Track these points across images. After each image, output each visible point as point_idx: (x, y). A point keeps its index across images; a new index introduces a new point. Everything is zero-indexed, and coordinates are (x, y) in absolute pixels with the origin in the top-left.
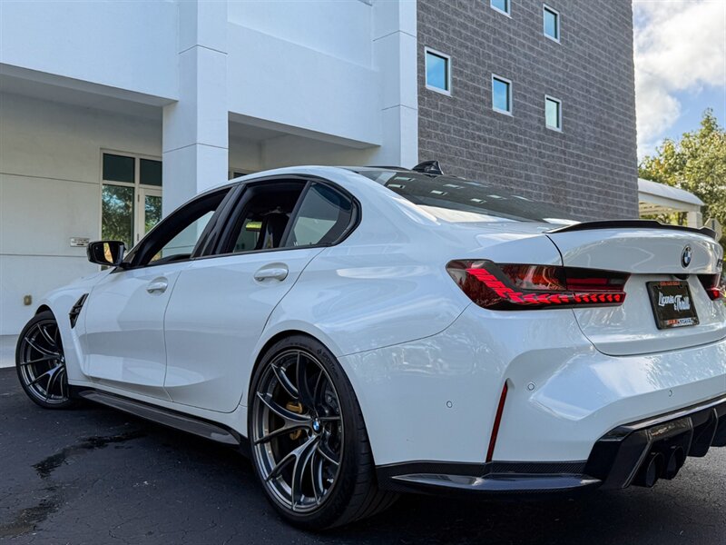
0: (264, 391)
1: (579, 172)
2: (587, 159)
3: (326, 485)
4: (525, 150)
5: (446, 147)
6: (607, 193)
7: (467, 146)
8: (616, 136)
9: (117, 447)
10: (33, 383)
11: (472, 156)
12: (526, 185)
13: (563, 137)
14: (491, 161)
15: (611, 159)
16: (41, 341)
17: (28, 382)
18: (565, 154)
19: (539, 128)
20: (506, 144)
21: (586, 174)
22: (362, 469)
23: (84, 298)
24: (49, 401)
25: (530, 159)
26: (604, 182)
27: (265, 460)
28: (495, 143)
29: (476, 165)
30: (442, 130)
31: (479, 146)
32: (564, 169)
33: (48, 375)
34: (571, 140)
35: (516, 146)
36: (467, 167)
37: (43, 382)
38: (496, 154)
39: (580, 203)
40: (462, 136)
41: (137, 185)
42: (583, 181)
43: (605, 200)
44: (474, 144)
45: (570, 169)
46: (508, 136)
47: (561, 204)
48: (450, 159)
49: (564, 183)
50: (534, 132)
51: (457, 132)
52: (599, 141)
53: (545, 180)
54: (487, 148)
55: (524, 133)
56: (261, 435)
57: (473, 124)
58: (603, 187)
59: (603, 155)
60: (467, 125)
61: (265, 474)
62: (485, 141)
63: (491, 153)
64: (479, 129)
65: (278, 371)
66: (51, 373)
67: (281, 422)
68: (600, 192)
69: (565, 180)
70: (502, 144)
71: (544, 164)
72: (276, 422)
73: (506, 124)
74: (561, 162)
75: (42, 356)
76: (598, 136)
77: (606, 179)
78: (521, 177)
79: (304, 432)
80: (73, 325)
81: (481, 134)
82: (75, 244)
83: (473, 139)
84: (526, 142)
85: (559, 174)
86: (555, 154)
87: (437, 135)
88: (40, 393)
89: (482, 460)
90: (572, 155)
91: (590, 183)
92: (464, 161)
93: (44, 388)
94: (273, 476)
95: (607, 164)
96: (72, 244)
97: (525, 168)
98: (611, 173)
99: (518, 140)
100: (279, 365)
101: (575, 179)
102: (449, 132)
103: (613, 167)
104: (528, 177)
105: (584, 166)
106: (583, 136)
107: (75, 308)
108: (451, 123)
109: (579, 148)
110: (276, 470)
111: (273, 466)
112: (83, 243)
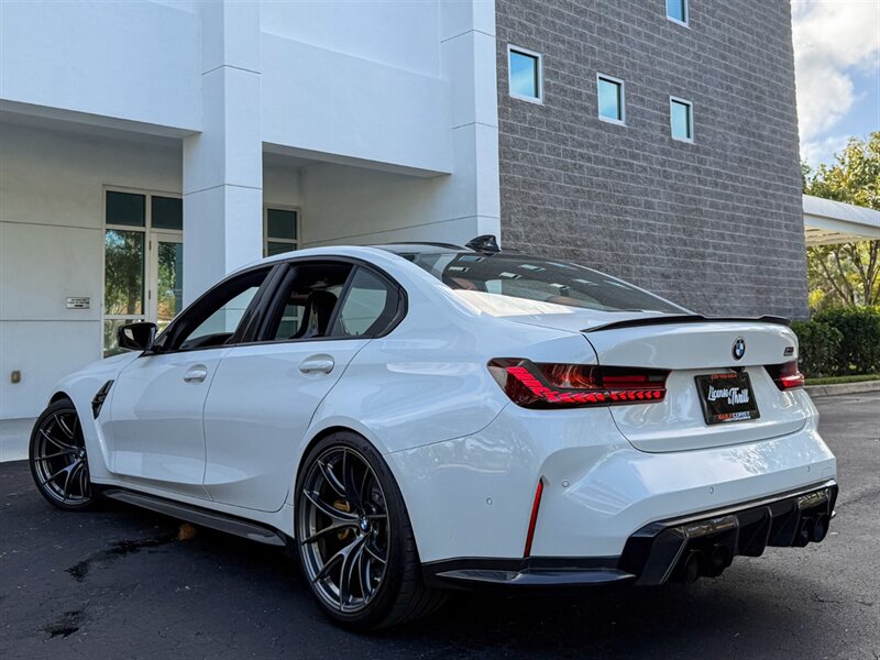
0: (311, 489)
1: (718, 195)
2: (730, 177)
3: (374, 584)
4: (645, 169)
5: (538, 171)
6: (759, 222)
7: (565, 167)
8: (770, 145)
9: (150, 552)
10: (49, 482)
11: (572, 180)
12: (646, 215)
13: (696, 149)
14: (598, 186)
15: (764, 175)
16: (57, 433)
17: (43, 480)
18: (699, 171)
19: (662, 140)
20: (617, 163)
21: (729, 197)
22: (409, 567)
23: (108, 385)
24: (67, 502)
25: (652, 181)
26: (754, 207)
27: (312, 561)
28: (603, 162)
29: (578, 191)
30: (532, 149)
31: (581, 166)
32: (698, 192)
33: (66, 472)
34: (707, 154)
35: (631, 165)
36: (567, 194)
37: (60, 480)
38: (604, 175)
39: (722, 237)
40: (559, 155)
41: (148, 229)
42: (725, 207)
43: (757, 231)
44: (575, 164)
45: (706, 192)
46: (620, 152)
47: (696, 238)
48: (543, 186)
49: (700, 211)
50: (656, 145)
51: (552, 150)
52: (746, 152)
53: (672, 208)
54: (593, 169)
55: (642, 147)
56: (308, 534)
57: (574, 139)
58: (755, 214)
59: (752, 171)
60: (564, 141)
61: (313, 575)
62: (589, 160)
63: (598, 176)
64: (581, 145)
65: (325, 468)
66: (69, 469)
67: (328, 521)
68: (749, 221)
69: (700, 207)
70: (612, 163)
71: (671, 187)
72: (323, 521)
73: (616, 136)
74: (694, 182)
75: (58, 450)
76: (745, 146)
77: (757, 202)
78: (639, 205)
79: (352, 531)
80: (96, 416)
81: (584, 151)
82: (73, 306)
83: (573, 157)
84: (646, 159)
85: (691, 199)
86: (685, 173)
87: (525, 155)
88: (57, 493)
89: (520, 555)
90: (708, 173)
91: (735, 208)
92: (561, 187)
93: (61, 485)
94: (321, 576)
95: (758, 183)
96: (69, 305)
97: (645, 193)
98: (765, 195)
99: (634, 156)
100: (326, 462)
101: (713, 205)
102: (540, 151)
103: (767, 186)
104: (649, 205)
105: (725, 187)
106: (723, 147)
107: (98, 396)
108: (544, 140)
109: (718, 163)
110: (324, 570)
111: (321, 567)
112: (83, 304)
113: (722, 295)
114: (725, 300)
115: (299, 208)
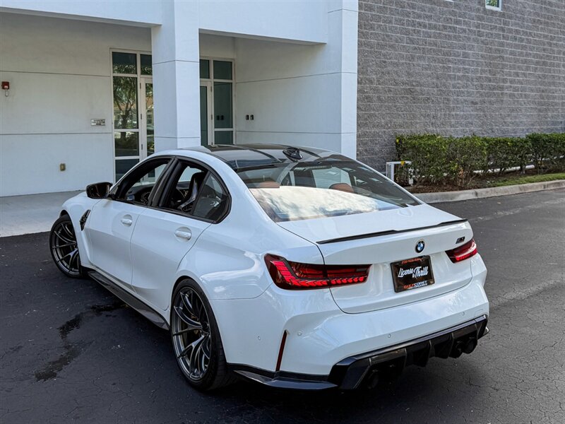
0: (178, 306)
1: (516, 46)
2: (525, 33)
3: (205, 367)
4: (464, 31)
5: (388, 36)
6: (544, 64)
7: (407, 33)
8: (557, 9)
9: (107, 316)
10: (61, 260)
11: (412, 41)
12: (464, 63)
13: (503, 15)
14: (430, 44)
15: (550, 31)
16: (64, 233)
17: (58, 259)
18: (503, 30)
19: (479, 10)
20: (445, 28)
21: (524, 47)
23: (88, 212)
24: (71, 272)
25: (469, 39)
26: (541, 53)
27: (178, 344)
28: (435, 27)
29: (415, 48)
30: (384, 22)
31: (419, 32)
32: (502, 44)
33: (70, 256)
34: (511, 17)
35: (455, 28)
36: (407, 51)
37: (67, 259)
38: (435, 37)
39: (517, 75)
40: (403, 24)
41: (139, 76)
42: (521, 54)
43: (542, 70)
44: (414, 30)
45: (508, 44)
46: (447, 20)
47: (498, 76)
48: (392, 46)
49: (503, 58)
50: (474, 14)
51: (399, 21)
52: (538, 16)
53: (482, 56)
54: (427, 33)
55: (464, 15)
56: (177, 331)
57: (414, 13)
58: (541, 58)
59: (542, 28)
60: (408, 15)
61: (178, 354)
62: (425, 26)
63: (430, 37)
64: (419, 16)
65: (184, 297)
66: (71, 254)
67: (186, 326)
68: (537, 63)
69: (502, 55)
70: (441, 28)
71: (482, 42)
72: (184, 326)
73: (445, 9)
74: (500, 38)
75: (65, 243)
76: (538, 11)
77: (544, 50)
78: (459, 56)
79: (199, 332)
80: (82, 229)
81: (422, 21)
82: (95, 124)
83: (414, 26)
84: (466, 23)
85: (496, 50)
86: (494, 32)
87: (380, 26)
88: (65, 266)
89: (273, 370)
90: (510, 31)
91: (527, 55)
92: (404, 46)
93: (68, 263)
94: (182, 355)
95: (546, 37)
96: (93, 124)
97: (464, 47)
98: (550, 44)
99: (457, 22)
100: (185, 293)
101: (512, 53)
102: (390, 22)
103: (552, 38)
104: (466, 55)
105: (522, 40)
106: (522, 13)
107: (83, 218)
108: (393, 14)
109: (518, 24)
110: (184, 351)
111: (183, 349)
112: (101, 123)
113: (514, 114)
114: (515, 117)
115: (234, 59)
